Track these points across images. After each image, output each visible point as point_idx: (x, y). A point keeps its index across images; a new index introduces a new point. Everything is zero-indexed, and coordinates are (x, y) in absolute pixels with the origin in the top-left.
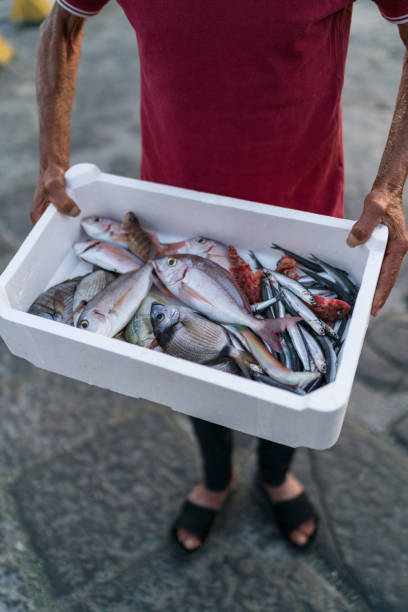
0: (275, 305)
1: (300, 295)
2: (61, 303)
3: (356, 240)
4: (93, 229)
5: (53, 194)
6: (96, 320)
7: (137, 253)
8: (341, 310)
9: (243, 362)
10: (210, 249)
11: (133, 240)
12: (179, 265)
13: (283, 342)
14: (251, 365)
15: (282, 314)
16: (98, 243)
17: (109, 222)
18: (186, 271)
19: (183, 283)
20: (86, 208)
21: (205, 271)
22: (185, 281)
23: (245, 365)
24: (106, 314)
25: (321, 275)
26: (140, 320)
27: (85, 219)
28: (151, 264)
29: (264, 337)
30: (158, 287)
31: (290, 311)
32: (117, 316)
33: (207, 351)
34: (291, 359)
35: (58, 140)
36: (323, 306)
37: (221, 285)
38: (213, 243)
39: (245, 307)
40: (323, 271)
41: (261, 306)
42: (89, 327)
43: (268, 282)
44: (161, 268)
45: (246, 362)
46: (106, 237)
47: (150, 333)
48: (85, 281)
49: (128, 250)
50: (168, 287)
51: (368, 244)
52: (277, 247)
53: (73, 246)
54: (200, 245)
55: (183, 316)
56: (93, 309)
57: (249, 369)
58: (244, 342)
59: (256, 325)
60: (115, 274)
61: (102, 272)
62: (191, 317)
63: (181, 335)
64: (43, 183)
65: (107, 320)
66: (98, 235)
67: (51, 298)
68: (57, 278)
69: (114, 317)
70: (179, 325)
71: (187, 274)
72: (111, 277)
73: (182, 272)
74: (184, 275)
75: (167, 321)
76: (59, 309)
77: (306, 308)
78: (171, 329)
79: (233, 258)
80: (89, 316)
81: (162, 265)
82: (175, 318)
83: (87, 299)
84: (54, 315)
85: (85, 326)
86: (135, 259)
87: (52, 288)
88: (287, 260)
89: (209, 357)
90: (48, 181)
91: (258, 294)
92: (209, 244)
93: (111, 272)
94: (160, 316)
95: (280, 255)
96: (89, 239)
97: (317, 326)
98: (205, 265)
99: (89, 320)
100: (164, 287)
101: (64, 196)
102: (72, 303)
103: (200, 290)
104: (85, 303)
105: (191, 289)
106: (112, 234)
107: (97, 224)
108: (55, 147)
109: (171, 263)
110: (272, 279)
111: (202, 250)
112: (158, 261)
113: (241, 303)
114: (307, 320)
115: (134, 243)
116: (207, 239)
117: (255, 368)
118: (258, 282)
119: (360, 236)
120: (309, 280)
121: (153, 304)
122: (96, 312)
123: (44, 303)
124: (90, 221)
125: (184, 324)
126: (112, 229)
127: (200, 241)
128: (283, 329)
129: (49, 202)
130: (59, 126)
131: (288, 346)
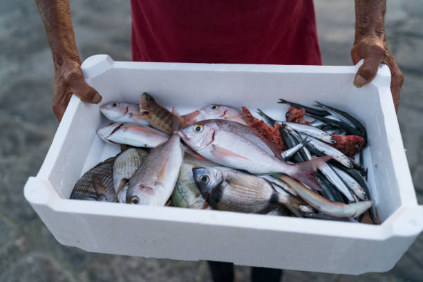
0: (300, 151)
1: (319, 137)
2: (101, 185)
3: (364, 80)
4: (112, 114)
5: (74, 85)
6: (146, 194)
7: (160, 128)
8: (358, 143)
9: (293, 206)
10: (225, 113)
11: (154, 116)
12: (206, 130)
13: (319, 180)
14: (301, 206)
15: (309, 157)
16: (122, 125)
17: (126, 105)
18: (214, 134)
19: (213, 145)
20: (106, 94)
21: (231, 131)
22: (214, 143)
23: (295, 208)
24: (153, 187)
25: (328, 117)
26: (183, 186)
27: (104, 106)
28: (178, 134)
29: (301, 179)
30: (190, 154)
31: (315, 152)
32: (163, 186)
33: (257, 202)
34: (332, 194)
35: (66, 37)
36: (342, 143)
37: (250, 141)
38: (225, 108)
39: (276, 156)
40: (329, 114)
41: (289, 153)
42: (141, 201)
43: (287, 131)
44: (189, 136)
45: (296, 205)
46: (126, 118)
47: (197, 196)
48: (118, 160)
49: (151, 126)
50: (198, 152)
51: (375, 82)
52: (283, 102)
53: (97, 132)
54: (215, 111)
55: (225, 175)
56: (139, 184)
57: (300, 211)
58: (286, 188)
59: (291, 170)
60: (147, 150)
61: (133, 150)
62: (233, 174)
63: (228, 192)
64: (62, 77)
65: (156, 192)
66: (118, 118)
67: (90, 182)
68: (89, 164)
69: (160, 188)
70: (224, 184)
71: (215, 137)
72: (143, 153)
73: (211, 136)
74: (213, 138)
75: (212, 182)
76: (100, 191)
77: (330, 147)
78: (218, 189)
79: (248, 117)
80: (136, 192)
81: (190, 133)
82: (219, 177)
83: (127, 177)
84: (98, 197)
85: (136, 202)
86: (161, 133)
87: (87, 173)
88: (295, 111)
89: (261, 207)
90: (67, 75)
91: (282, 143)
92: (222, 109)
93: (142, 148)
94: (205, 178)
95: (286, 107)
96: (112, 123)
97: (345, 161)
98: (230, 126)
99: (139, 196)
100: (195, 152)
101: (85, 86)
102: (112, 183)
103: (233, 149)
104: (126, 181)
105: (223, 149)
106: (131, 114)
107: (115, 108)
108: (66, 44)
109: (198, 129)
110: (289, 128)
111: (220, 115)
112: (185, 131)
113: (272, 153)
114: (335, 158)
115: (155, 120)
116: (219, 106)
117: (305, 209)
118: (278, 133)
119: (366, 76)
120: (319, 124)
121: (194, 170)
122: (142, 187)
123: (84, 188)
124: (109, 106)
125: (228, 181)
126: (130, 111)
127: (214, 108)
128: (315, 169)
129: (71, 93)
130: (64, 24)
131: (324, 183)
